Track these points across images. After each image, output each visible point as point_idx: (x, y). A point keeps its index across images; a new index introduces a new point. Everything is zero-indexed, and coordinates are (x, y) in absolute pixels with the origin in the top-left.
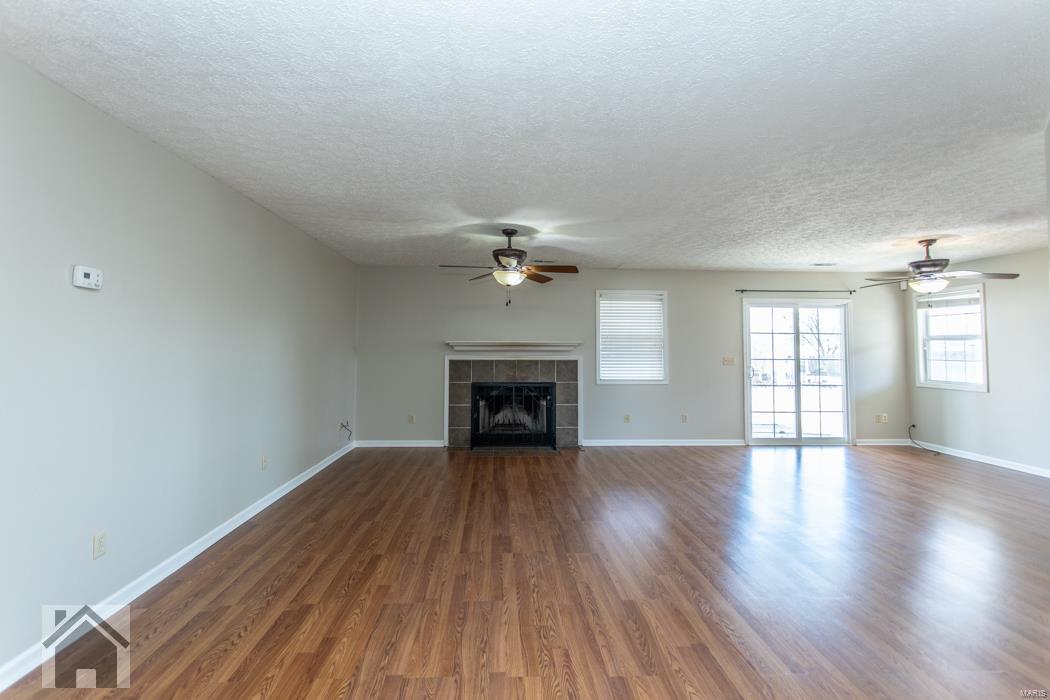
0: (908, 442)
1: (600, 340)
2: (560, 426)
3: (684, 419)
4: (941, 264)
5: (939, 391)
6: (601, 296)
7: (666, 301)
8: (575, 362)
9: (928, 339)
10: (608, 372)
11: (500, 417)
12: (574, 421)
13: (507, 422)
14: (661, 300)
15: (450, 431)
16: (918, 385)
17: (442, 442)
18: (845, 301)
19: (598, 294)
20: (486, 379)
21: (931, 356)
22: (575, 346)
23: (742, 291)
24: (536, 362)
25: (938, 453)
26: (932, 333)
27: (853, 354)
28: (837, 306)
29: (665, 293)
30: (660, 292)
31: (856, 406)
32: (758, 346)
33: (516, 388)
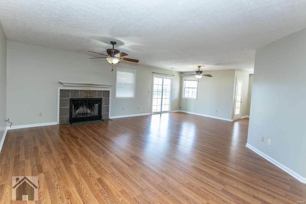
0: (179, 111)
1: (117, 84)
2: (103, 113)
3: (138, 108)
4: (201, 72)
5: (187, 99)
6: (118, 70)
7: (135, 73)
8: (109, 91)
9: (185, 88)
10: (120, 94)
11: (78, 111)
12: (108, 111)
13: (81, 113)
14: (134, 73)
15: (60, 118)
16: (182, 98)
17: (57, 122)
18: (172, 78)
19: (117, 69)
20: (76, 97)
21: (185, 92)
22: (110, 86)
23: (153, 73)
24: (96, 91)
25: (186, 113)
26: (186, 87)
27: (172, 90)
28: (170, 79)
29: (135, 71)
30: (134, 71)
31: (172, 103)
32: (155, 88)
33: (88, 100)
